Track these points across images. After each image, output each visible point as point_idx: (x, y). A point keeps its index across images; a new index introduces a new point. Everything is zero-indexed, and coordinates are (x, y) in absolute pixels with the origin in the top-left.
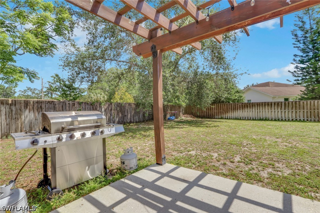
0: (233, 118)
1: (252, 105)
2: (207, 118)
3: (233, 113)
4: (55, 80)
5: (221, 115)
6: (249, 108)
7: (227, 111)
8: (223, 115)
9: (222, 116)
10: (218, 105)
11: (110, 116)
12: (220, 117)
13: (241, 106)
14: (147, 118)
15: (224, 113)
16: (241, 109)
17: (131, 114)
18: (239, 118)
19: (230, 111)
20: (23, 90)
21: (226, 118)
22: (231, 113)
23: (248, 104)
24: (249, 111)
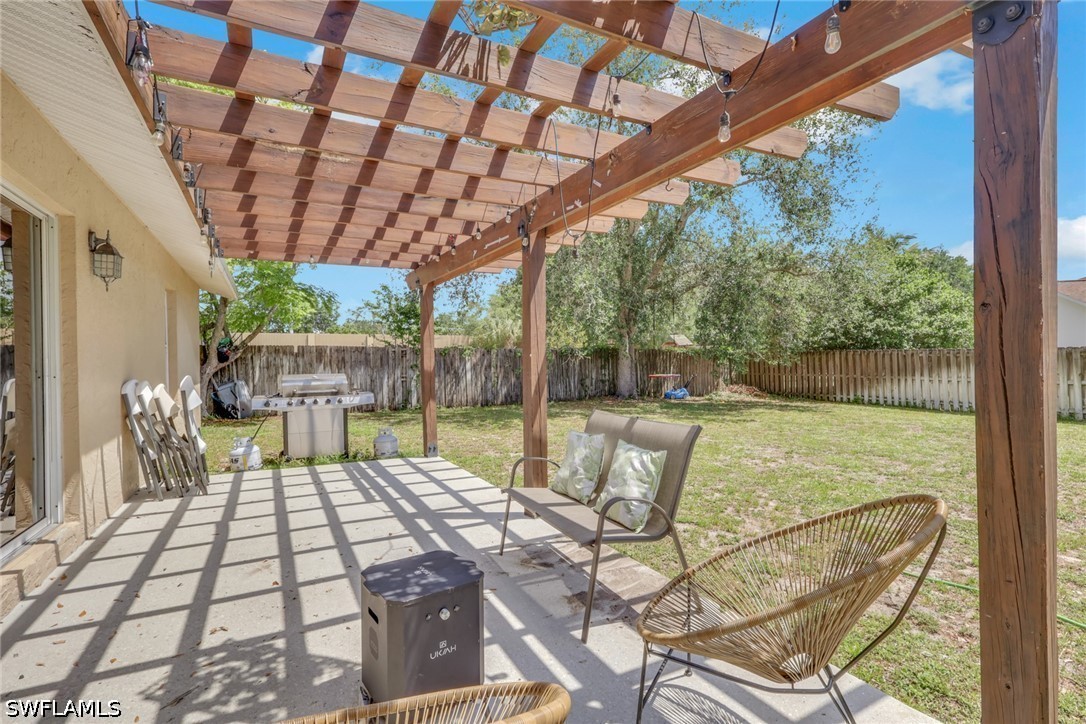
0: (896, 403)
1: (967, 358)
2: (809, 397)
3: (895, 387)
4: (381, 297)
5: (855, 391)
6: (954, 369)
7: (876, 377)
8: (862, 391)
9: (859, 394)
10: (847, 354)
11: (486, 381)
12: (852, 397)
13: (925, 362)
14: (591, 390)
15: (866, 383)
16: (926, 372)
18: (918, 402)
19: (888, 378)
20: (355, 310)
21: (874, 401)
22: (888, 384)
23: (952, 356)
24: (954, 380)
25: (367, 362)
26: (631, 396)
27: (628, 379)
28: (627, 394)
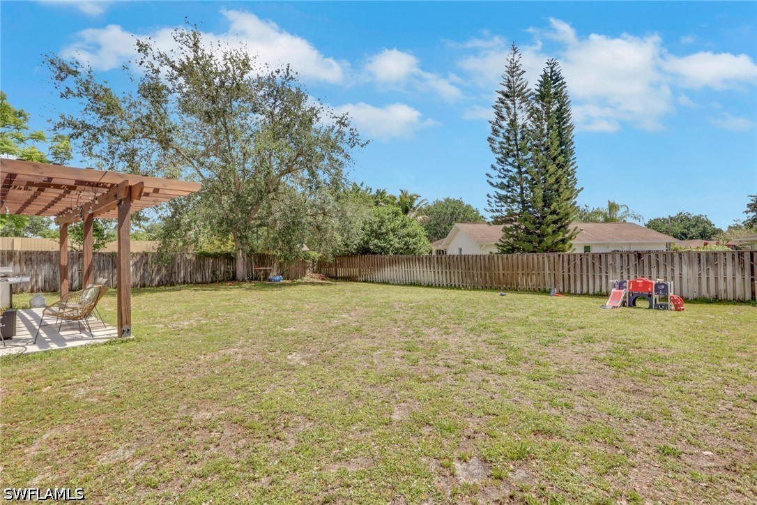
0: (379, 281)
6: (398, 265)
7: (372, 270)
11: (144, 273)
13: (388, 261)
14: (220, 277)
15: (369, 271)
16: (388, 266)
17: (186, 269)
18: (387, 281)
19: (376, 269)
21: (372, 281)
23: (396, 259)
24: (398, 270)
25: (50, 260)
26: (243, 280)
27: (242, 271)
28: (241, 279)
